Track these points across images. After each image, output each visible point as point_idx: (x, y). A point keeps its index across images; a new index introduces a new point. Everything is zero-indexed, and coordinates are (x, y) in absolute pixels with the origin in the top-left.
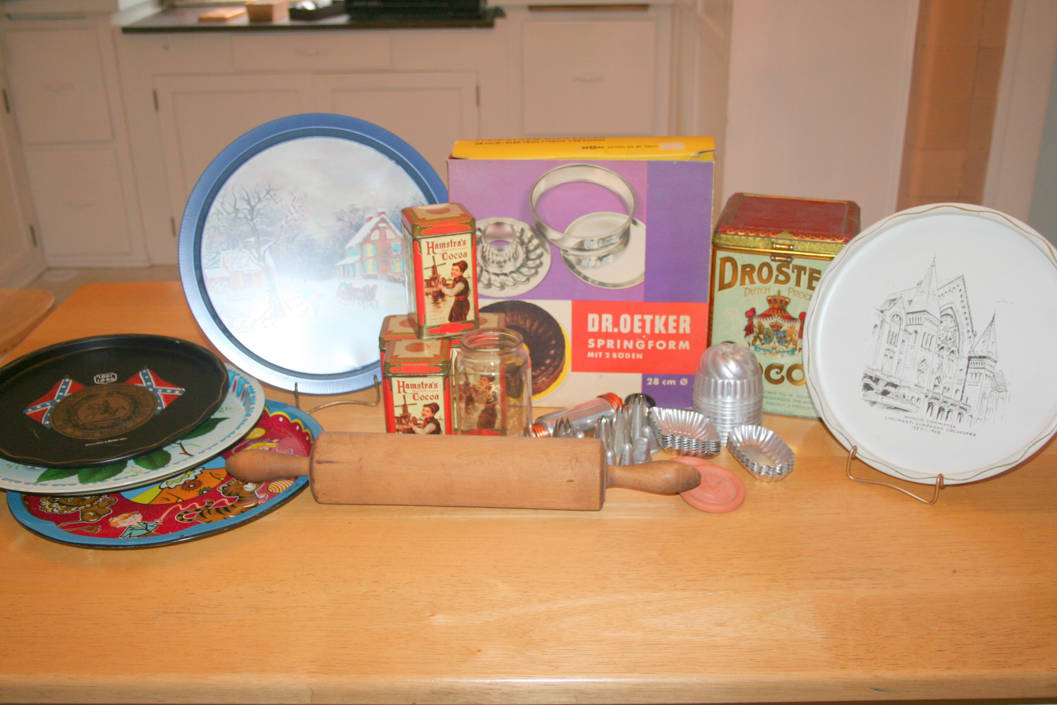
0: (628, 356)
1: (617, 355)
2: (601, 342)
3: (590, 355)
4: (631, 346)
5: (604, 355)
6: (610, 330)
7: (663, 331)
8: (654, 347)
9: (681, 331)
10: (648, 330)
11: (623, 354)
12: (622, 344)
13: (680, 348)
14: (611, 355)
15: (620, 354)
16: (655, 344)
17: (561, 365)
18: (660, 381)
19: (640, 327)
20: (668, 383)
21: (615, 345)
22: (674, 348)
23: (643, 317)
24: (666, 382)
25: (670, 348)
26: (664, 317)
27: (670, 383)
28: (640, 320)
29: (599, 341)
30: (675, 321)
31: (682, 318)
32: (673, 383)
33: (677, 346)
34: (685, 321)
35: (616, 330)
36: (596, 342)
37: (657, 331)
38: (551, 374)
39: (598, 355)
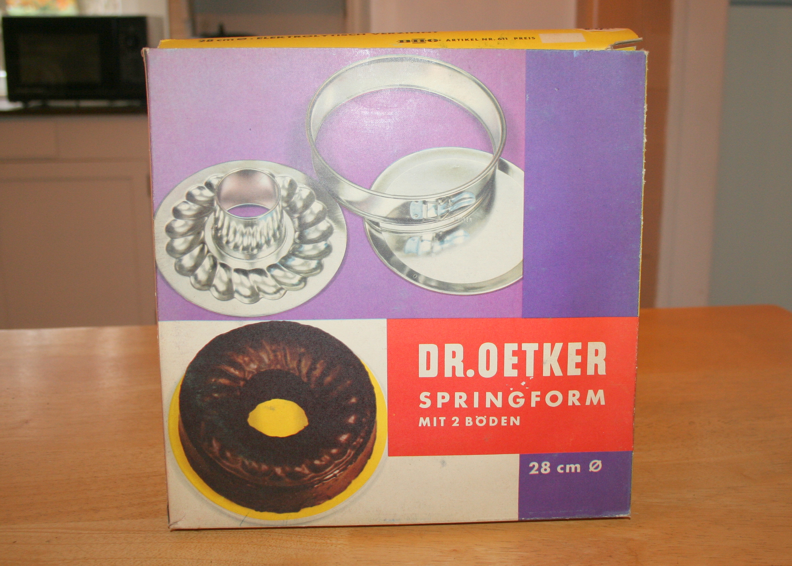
0: (494, 421)
1: (474, 420)
2: (443, 397)
3: (424, 422)
4: (499, 404)
5: (448, 422)
6: (460, 373)
7: (558, 372)
8: (541, 403)
9: (590, 371)
10: (530, 372)
11: (484, 419)
12: (482, 399)
13: (588, 403)
14: (462, 422)
15: (478, 419)
16: (543, 397)
17: (369, 444)
18: (553, 467)
19: (514, 366)
20: (568, 470)
21: (470, 401)
22: (577, 403)
23: (520, 347)
24: (564, 469)
25: (570, 404)
26: (559, 346)
27: (570, 468)
28: (514, 353)
29: (440, 395)
30: (578, 352)
31: (592, 346)
32: (576, 468)
33: (582, 399)
34: (597, 353)
35: (471, 373)
36: (433, 398)
37: (546, 373)
38: (350, 462)
39: (439, 422)
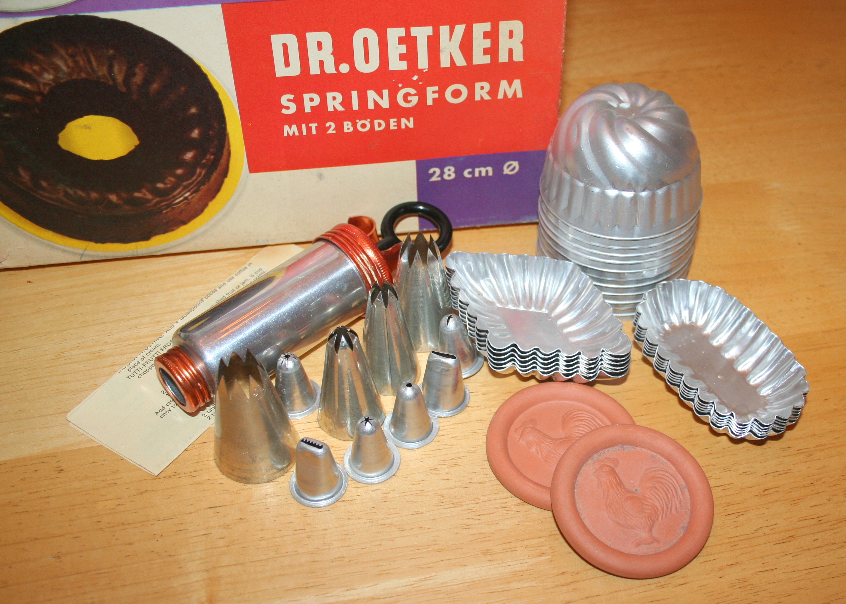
0: (380, 125)
1: (354, 125)
2: (312, 100)
3: (290, 130)
4: (385, 103)
5: (322, 129)
6: (330, 69)
7: (461, 61)
8: (440, 101)
9: (503, 58)
10: (423, 63)
11: (367, 122)
12: (363, 100)
13: (500, 96)
14: (339, 127)
15: (359, 123)
16: (441, 92)
17: (223, 161)
18: (459, 172)
19: (402, 57)
20: (477, 174)
21: (347, 102)
22: (487, 97)
23: (408, 32)
24: (472, 173)
25: (477, 98)
26: (460, 29)
27: (480, 172)
28: (401, 41)
29: (306, 97)
30: (486, 35)
31: (504, 26)
32: (487, 172)
33: (493, 92)
34: (511, 34)
35: (345, 68)
36: (299, 102)
37: (445, 63)
38: (202, 182)
39: (309, 129)
